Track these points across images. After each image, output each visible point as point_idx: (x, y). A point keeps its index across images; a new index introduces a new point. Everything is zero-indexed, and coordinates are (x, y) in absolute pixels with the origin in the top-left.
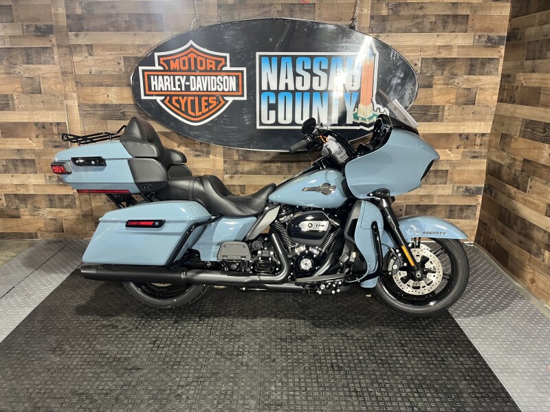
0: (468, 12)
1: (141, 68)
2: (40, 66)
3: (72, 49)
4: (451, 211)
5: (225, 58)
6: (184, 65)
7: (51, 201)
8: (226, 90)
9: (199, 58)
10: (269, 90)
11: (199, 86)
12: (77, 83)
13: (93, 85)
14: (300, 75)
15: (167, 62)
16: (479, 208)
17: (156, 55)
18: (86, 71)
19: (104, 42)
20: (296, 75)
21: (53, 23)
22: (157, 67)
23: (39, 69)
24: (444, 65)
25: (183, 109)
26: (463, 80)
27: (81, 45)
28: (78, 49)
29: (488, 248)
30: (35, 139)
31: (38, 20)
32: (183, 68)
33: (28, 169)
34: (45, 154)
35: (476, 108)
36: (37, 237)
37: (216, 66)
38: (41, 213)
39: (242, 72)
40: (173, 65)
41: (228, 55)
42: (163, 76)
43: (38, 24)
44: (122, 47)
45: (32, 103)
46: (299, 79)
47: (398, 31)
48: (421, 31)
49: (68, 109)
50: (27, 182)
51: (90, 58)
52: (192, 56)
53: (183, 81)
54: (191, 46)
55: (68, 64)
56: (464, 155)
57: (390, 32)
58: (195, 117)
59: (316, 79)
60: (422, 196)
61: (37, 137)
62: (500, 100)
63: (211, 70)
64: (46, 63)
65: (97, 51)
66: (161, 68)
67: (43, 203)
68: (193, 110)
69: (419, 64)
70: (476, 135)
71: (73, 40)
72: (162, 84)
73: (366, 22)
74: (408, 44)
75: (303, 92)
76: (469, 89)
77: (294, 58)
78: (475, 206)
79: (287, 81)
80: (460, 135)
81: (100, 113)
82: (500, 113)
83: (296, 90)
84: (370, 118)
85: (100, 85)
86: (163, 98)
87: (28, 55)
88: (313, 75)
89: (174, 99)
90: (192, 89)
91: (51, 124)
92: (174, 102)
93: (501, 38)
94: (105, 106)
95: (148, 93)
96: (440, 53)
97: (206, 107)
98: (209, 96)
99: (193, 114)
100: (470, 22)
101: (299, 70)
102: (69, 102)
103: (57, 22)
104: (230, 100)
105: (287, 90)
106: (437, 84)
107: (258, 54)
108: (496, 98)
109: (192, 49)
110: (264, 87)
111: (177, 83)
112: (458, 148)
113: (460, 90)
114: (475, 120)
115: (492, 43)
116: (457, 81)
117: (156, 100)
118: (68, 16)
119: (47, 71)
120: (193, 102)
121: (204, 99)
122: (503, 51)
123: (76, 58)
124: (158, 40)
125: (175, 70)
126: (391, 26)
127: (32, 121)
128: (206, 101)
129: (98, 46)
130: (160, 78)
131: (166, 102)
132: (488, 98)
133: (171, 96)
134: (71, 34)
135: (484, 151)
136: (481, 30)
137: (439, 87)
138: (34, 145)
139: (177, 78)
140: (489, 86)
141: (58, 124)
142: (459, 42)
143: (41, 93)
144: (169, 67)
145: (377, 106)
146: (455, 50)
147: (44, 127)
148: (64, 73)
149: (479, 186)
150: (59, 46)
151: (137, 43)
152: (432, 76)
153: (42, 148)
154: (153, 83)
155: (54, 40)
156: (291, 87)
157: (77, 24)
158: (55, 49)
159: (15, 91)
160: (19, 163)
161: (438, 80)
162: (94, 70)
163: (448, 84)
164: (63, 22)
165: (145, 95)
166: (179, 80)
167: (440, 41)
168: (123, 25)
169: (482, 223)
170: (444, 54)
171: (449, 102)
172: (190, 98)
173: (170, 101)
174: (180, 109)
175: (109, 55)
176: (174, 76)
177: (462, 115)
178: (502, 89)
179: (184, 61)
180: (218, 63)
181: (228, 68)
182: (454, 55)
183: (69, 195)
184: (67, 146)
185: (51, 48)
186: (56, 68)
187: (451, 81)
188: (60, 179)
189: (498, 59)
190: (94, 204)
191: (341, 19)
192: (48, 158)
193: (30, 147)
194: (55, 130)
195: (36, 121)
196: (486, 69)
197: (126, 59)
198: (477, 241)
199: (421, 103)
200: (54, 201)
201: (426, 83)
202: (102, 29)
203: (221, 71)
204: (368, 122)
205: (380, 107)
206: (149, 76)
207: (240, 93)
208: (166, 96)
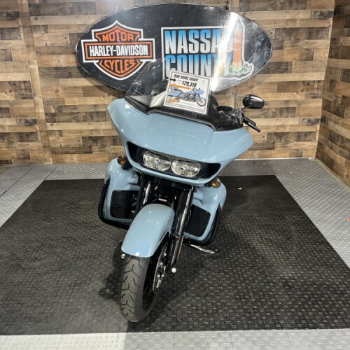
1: (82, 41)
2: (11, 41)
3: (34, 28)
4: (299, 136)
5: (140, 32)
6: (112, 38)
7: (21, 137)
8: (141, 54)
9: (122, 33)
10: (170, 54)
11: (123, 52)
12: (37, 52)
13: (48, 54)
14: (191, 43)
15: (101, 36)
16: (318, 133)
17: (93, 31)
18: (43, 44)
19: (55, 23)
20: (189, 42)
21: (19, 10)
22: (94, 40)
23: (10, 43)
24: (291, 33)
25: (112, 69)
26: (304, 43)
27: (39, 26)
28: (37, 28)
29: (323, 161)
30: (9, 93)
31: (9, 8)
32: (111, 40)
33: (4, 115)
34: (17, 103)
35: (313, 63)
36: (11, 163)
37: (134, 38)
38: (14, 146)
39: (152, 41)
40: (105, 38)
41: (142, 30)
42: (98, 46)
43: (9, 11)
44: (68, 27)
45: (6, 68)
46: (191, 46)
47: (259, 9)
48: (275, 9)
49: (31, 71)
50: (4, 124)
51: (46, 34)
52: (117, 31)
53: (112, 49)
54: (117, 24)
55: (30, 40)
56: (306, 96)
57: (253, 10)
58: (121, 74)
59: (202, 45)
60: (278, 126)
61: (10, 91)
62: (330, 57)
63: (131, 41)
64: (15, 39)
65: (51, 30)
66: (97, 41)
67: (15, 139)
68: (119, 69)
69: (274, 32)
70: (314, 81)
71: (34, 22)
72: (97, 51)
73: (237, 4)
74: (266, 18)
75: (194, 54)
76: (308, 50)
77: (187, 31)
78: (315, 132)
79: (183, 47)
80: (304, 82)
81: (54, 73)
82: (331, 66)
83: (189, 54)
84: (240, 71)
85: (53, 53)
86: (98, 61)
87: (2, 33)
88: (200, 42)
89: (106, 62)
90: (118, 54)
91: (20, 82)
92: (106, 65)
93: (330, 12)
94: (57, 68)
95: (88, 58)
96: (288, 24)
97: (128, 67)
98: (129, 59)
99: (119, 72)
100: (308, 2)
101: (191, 39)
102: (32, 67)
103: (22, 9)
104: (144, 61)
105: (183, 53)
106: (286, 47)
107: (162, 29)
108: (327, 55)
109: (117, 27)
110: (167, 52)
111: (108, 51)
112: (302, 91)
113: (303, 50)
114: (314, 71)
115: (324, 16)
116: (300, 44)
117: (93, 63)
118: (30, 5)
119: (16, 45)
120: (119, 63)
121: (126, 61)
122: (331, 22)
123: (35, 35)
124: (93, 20)
125: (106, 42)
126: (254, 6)
127: (6, 80)
128: (128, 63)
129: (52, 26)
130: (96, 47)
131: (100, 64)
132: (322, 55)
133: (104, 60)
134: (32, 18)
135: (320, 93)
136: (316, 7)
137: (287, 48)
138: (8, 97)
139: (107, 47)
140: (322, 46)
141: (25, 82)
142: (300, 17)
143: (12, 60)
144: (102, 39)
145: (245, 63)
146: (298, 22)
147: (15, 85)
148: (28, 46)
149: (318, 117)
150: (24, 27)
151: (78, 23)
152: (283, 41)
153: (14, 99)
154: (91, 51)
155: (20, 23)
157: (36, 10)
158: (21, 29)
161: (287, 43)
162: (49, 43)
163: (294, 46)
164: (26, 9)
165: (86, 60)
166: (109, 49)
167: (288, 17)
168: (69, 11)
169: (320, 144)
170: (291, 25)
171: (295, 59)
172: (117, 61)
173: (103, 64)
174: (110, 69)
175: (59, 32)
176: (105, 46)
177: (304, 68)
178: (331, 49)
179: (112, 35)
180: (135, 36)
181: (142, 39)
182: (298, 26)
183: (33, 133)
184: (31, 98)
185: (18, 28)
186: (23, 42)
187: (296, 44)
188: (26, 121)
189: (328, 28)
190: (51, 138)
191: (219, 3)
192: (18, 106)
193: (5, 99)
194: (23, 87)
195: (9, 80)
196: (320, 35)
197: (71, 35)
198: (317, 157)
199: (276, 60)
200: (23, 137)
201: (279, 46)
202: (54, 14)
203: (137, 41)
204: (239, 74)
205: (247, 63)
206: (88, 46)
207: (151, 56)
208: (100, 60)
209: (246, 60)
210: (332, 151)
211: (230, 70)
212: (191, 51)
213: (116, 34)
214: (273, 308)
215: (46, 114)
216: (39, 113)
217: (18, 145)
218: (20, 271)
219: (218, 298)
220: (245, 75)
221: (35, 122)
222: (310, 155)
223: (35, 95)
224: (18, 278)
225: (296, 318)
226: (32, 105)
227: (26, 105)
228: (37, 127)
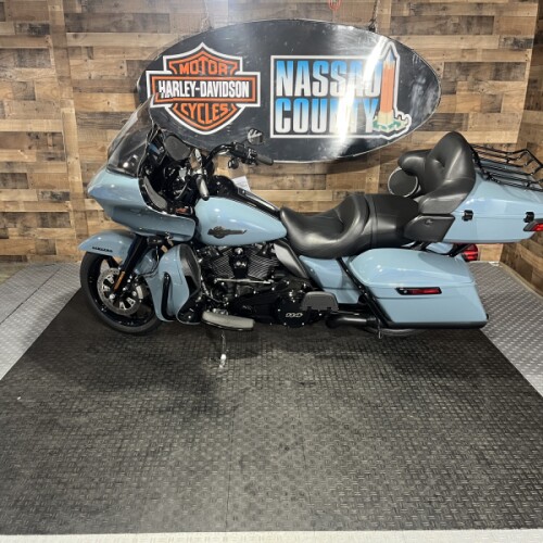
0: (494, 14)
1: (148, 73)
2: (34, 70)
3: (71, 51)
5: (238, 61)
6: (194, 70)
7: (43, 219)
8: (239, 96)
9: (210, 62)
10: (284, 96)
11: (210, 91)
12: (75, 88)
13: (92, 91)
14: (317, 80)
15: (177, 66)
17: (165, 58)
18: (85, 76)
19: (105, 44)
20: (312, 80)
21: (48, 22)
22: (166, 72)
23: (33, 73)
24: (468, 70)
25: (192, 117)
26: (488, 86)
27: (80, 47)
28: (77, 51)
29: (513, 266)
30: (27, 151)
31: (33, 19)
32: (193, 73)
33: (19, 184)
34: (38, 167)
35: (501, 116)
36: (26, 260)
37: (229, 71)
38: (32, 233)
39: (256, 77)
40: (183, 70)
41: (241, 59)
42: (171, 81)
43: (32, 23)
44: (124, 50)
45: (24, 111)
46: (316, 84)
47: (420, 33)
48: (444, 33)
49: (64, 117)
50: (16, 199)
51: (90, 61)
52: (203, 59)
53: (193, 85)
54: (203, 49)
55: (65, 69)
57: (411, 34)
58: (206, 125)
59: (334, 85)
61: (30, 148)
62: (527, 108)
63: (223, 75)
64: (41, 66)
65: (98, 55)
66: (170, 72)
67: (34, 223)
68: (203, 118)
69: (442, 68)
70: (502, 144)
71: (71, 41)
72: (171, 89)
73: (387, 24)
74: (430, 47)
75: (320, 98)
76: (494, 96)
77: (311, 63)
79: (304, 86)
80: (486, 145)
81: (100, 121)
82: (527, 121)
83: (312, 97)
84: (390, 127)
85: (101, 91)
86: (170, 105)
87: (20, 57)
88: (330, 80)
89: (183, 105)
90: (202, 95)
91: (46, 134)
92: (183, 109)
93: (528, 40)
94: (105, 114)
96: (463, 56)
97: (217, 114)
98: (220, 103)
99: (203, 122)
100: (495, 24)
101: (316, 75)
102: (65, 110)
103: (54, 21)
104: (243, 107)
105: (303, 96)
106: (460, 90)
107: (273, 57)
108: (522, 105)
109: (203, 52)
110: (279, 93)
111: (187, 89)
113: (485, 97)
114: (502, 129)
115: (518, 46)
116: (481, 87)
118: (66, 15)
119: (43, 76)
120: (203, 109)
121: (214, 106)
122: (530, 55)
123: (73, 62)
124: (165, 41)
125: (184, 75)
126: (413, 28)
127: (24, 130)
128: (217, 108)
129: (99, 48)
130: (169, 83)
131: (174, 109)
132: (514, 105)
133: (180, 103)
134: (70, 35)
136: (507, 32)
137: (462, 93)
138: (26, 157)
139: (186, 83)
140: (515, 92)
141: (53, 134)
142: (484, 46)
143: (34, 99)
144: (178, 70)
145: (398, 113)
146: (480, 54)
147: (37, 137)
148: (61, 78)
150: (56, 48)
151: (141, 45)
152: (456, 82)
153: (35, 160)
154: (161, 89)
155: (50, 41)
156: (307, 93)
157: (76, 23)
158: (52, 52)
159: (6, 96)
160: (9, 177)
161: (463, 85)
162: (94, 75)
163: (472, 90)
164: (61, 21)
166: (189, 85)
167: (464, 45)
168: (127, 26)
170: (468, 58)
171: (473, 110)
172: (200, 105)
173: (179, 109)
174: (189, 117)
175: (111, 58)
177: (487, 123)
178: (529, 96)
179: (194, 65)
180: (230, 67)
181: (241, 72)
182: (479, 60)
183: (62, 213)
184: (63, 158)
185: (47, 50)
186: (53, 72)
187: (475, 87)
188: (53, 195)
189: (524, 64)
190: (90, 223)
191: (360, 20)
192: (40, 171)
193: (21, 160)
194: (50, 141)
195: (29, 130)
196: (512, 74)
197: (129, 62)
198: (503, 260)
199: (444, 110)
200: (47, 220)
201: (450, 89)
202: (104, 30)
203: (234, 75)
204: (388, 131)
205: (401, 113)
206: (157, 81)
207: (254, 100)
208: (174, 103)
209: (399, 109)
210: (528, 252)
211: (375, 124)
212: (316, 93)
213: (200, 63)
215: (85, 185)
216: (73, 183)
217: (39, 233)
218: (56, 431)
219: (377, 477)
220: (398, 132)
221: (66, 196)
222: (493, 257)
223: (68, 154)
224: (54, 442)
226: (65, 171)
227: (54, 170)
228: (69, 204)
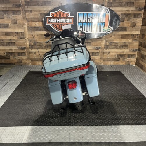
0: (134, 1)
1: (46, 17)
2: (17, 16)
3: (26, 11)
4: (129, 56)
8: (69, 22)
9: (62, 14)
10: (80, 22)
11: (62, 21)
12: (27, 21)
13: (31, 21)
14: (89, 18)
15: (53, 15)
16: (136, 55)
17: (50, 13)
18: (30, 17)
19: (35, 9)
20: (88, 18)
21: (21, 4)
22: (50, 16)
23: (16, 17)
24: (127, 16)
26: (132, 20)
27: (28, 10)
29: (138, 66)
30: (15, 37)
32: (57, 16)
33: (13, 45)
35: (136, 27)
36: (14, 64)
37: (66, 16)
38: (16, 58)
39: (73, 17)
40: (55, 16)
41: (69, 13)
42: (52, 19)
43: (17, 4)
44: (40, 11)
45: (14, 26)
46: (88, 19)
47: (115, 6)
48: (121, 6)
49: (24, 28)
50: (12, 49)
51: (31, 13)
52: (60, 13)
53: (57, 20)
54: (60, 10)
56: (132, 40)
57: (113, 6)
58: (61, 30)
60: (121, 52)
62: (142, 25)
63: (65, 17)
64: (19, 15)
65: (33, 12)
66: (51, 16)
67: (17, 55)
68: (60, 28)
69: (121, 15)
70: (136, 35)
72: (52, 21)
73: (107, 4)
74: (118, 10)
75: (89, 23)
76: (134, 22)
77: (87, 14)
78: (135, 55)
79: (85, 20)
80: (132, 35)
81: (33, 29)
82: (142, 29)
84: (108, 30)
85: (34, 21)
86: (52, 25)
87: (13, 13)
88: (92, 18)
89: (55, 25)
90: (60, 22)
91: (20, 32)
92: (55, 26)
93: (143, 8)
94: (35, 27)
95: (48, 23)
96: (126, 12)
98: (64, 24)
99: (60, 29)
100: (134, 4)
101: (89, 17)
102: (25, 26)
105: (85, 22)
107: (78, 12)
108: (141, 24)
109: (60, 11)
110: (79, 22)
111: (56, 21)
112: (131, 38)
113: (132, 22)
114: (136, 31)
115: (140, 9)
117: (50, 25)
118: (25, 2)
119: (19, 17)
120: (60, 26)
122: (143, 12)
123: (27, 14)
124: (50, 8)
129: (33, 10)
130: (51, 19)
132: (139, 25)
133: (54, 24)
134: (26, 7)
135: (138, 39)
136: (137, 6)
137: (126, 21)
138: (15, 38)
139: (56, 19)
140: (139, 21)
141: (22, 32)
142: (131, 9)
143: (17, 23)
145: (109, 27)
146: (130, 11)
147: (18, 33)
148: (24, 18)
149: (137, 49)
150: (22, 10)
151: (44, 9)
152: (124, 19)
153: (17, 39)
154: (49, 21)
155: (21, 8)
156: (86, 22)
157: (28, 4)
158: (21, 11)
159: (10, 23)
160: (10, 43)
161: (126, 20)
162: (32, 17)
165: (47, 24)
166: (56, 20)
167: (126, 9)
168: (41, 4)
169: (137, 59)
170: (127, 13)
171: (129, 26)
172: (59, 25)
174: (56, 28)
175: (37, 13)
176: (55, 19)
177: (132, 29)
178: (143, 22)
179: (58, 15)
180: (67, 15)
181: (69, 16)
182: (130, 13)
183: (24, 52)
184: (24, 39)
185: (20, 11)
186: (21, 16)
187: (129, 20)
188: (21, 48)
189: (142, 14)
190: (31, 55)
191: (100, 3)
192: (18, 42)
193: (13, 39)
194: (21, 34)
195: (15, 31)
196: (139, 17)
197: (41, 14)
198: (136, 64)
199: (121, 26)
200: (20, 54)
201: (123, 20)
202: (35, 6)
203: (68, 17)
204: (107, 31)
205: (110, 27)
206: (48, 19)
207: (73, 23)
208: (53, 24)
209: (110, 26)
210: (142, 62)
211: (104, 29)
212: (89, 22)
213: (59, 14)
214: (126, 118)
215: (29, 45)
216: (26, 45)
217: (18, 57)
218: (27, 104)
219: (105, 114)
220: (109, 32)
222: (133, 63)
223: (25, 37)
224: (27, 107)
225: (135, 121)
226: (24, 42)
227: (22, 41)
228: (26, 50)
